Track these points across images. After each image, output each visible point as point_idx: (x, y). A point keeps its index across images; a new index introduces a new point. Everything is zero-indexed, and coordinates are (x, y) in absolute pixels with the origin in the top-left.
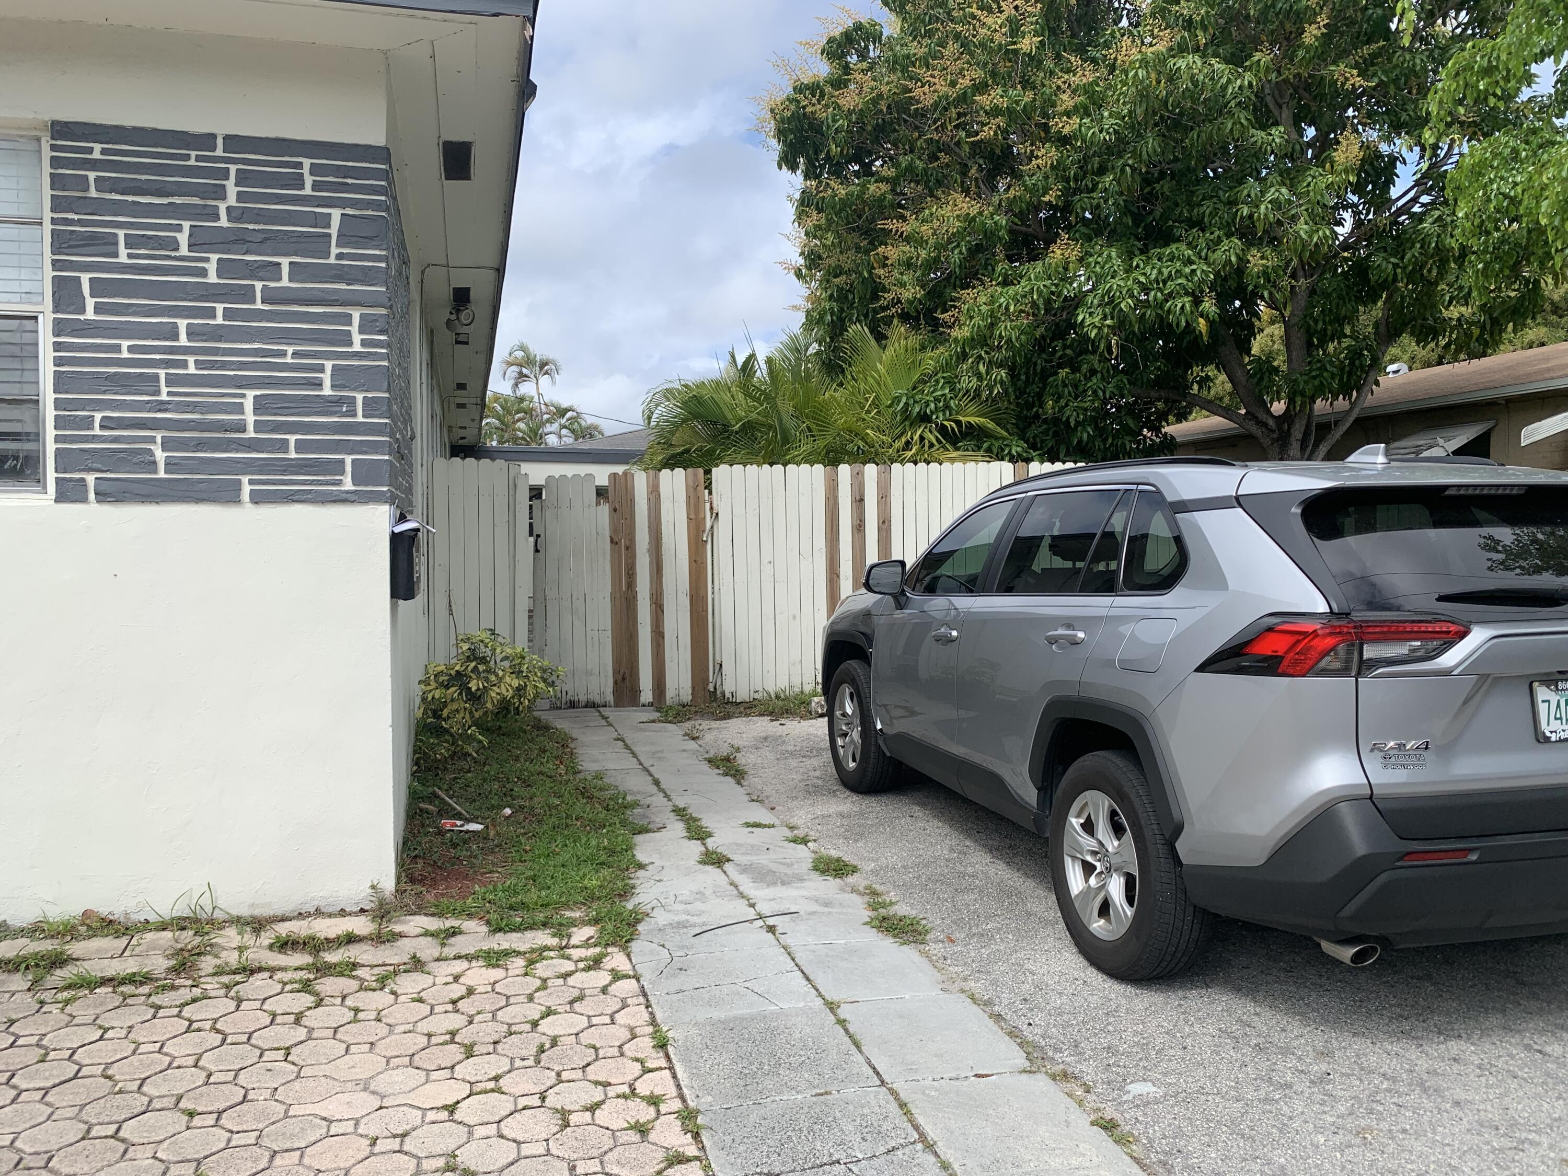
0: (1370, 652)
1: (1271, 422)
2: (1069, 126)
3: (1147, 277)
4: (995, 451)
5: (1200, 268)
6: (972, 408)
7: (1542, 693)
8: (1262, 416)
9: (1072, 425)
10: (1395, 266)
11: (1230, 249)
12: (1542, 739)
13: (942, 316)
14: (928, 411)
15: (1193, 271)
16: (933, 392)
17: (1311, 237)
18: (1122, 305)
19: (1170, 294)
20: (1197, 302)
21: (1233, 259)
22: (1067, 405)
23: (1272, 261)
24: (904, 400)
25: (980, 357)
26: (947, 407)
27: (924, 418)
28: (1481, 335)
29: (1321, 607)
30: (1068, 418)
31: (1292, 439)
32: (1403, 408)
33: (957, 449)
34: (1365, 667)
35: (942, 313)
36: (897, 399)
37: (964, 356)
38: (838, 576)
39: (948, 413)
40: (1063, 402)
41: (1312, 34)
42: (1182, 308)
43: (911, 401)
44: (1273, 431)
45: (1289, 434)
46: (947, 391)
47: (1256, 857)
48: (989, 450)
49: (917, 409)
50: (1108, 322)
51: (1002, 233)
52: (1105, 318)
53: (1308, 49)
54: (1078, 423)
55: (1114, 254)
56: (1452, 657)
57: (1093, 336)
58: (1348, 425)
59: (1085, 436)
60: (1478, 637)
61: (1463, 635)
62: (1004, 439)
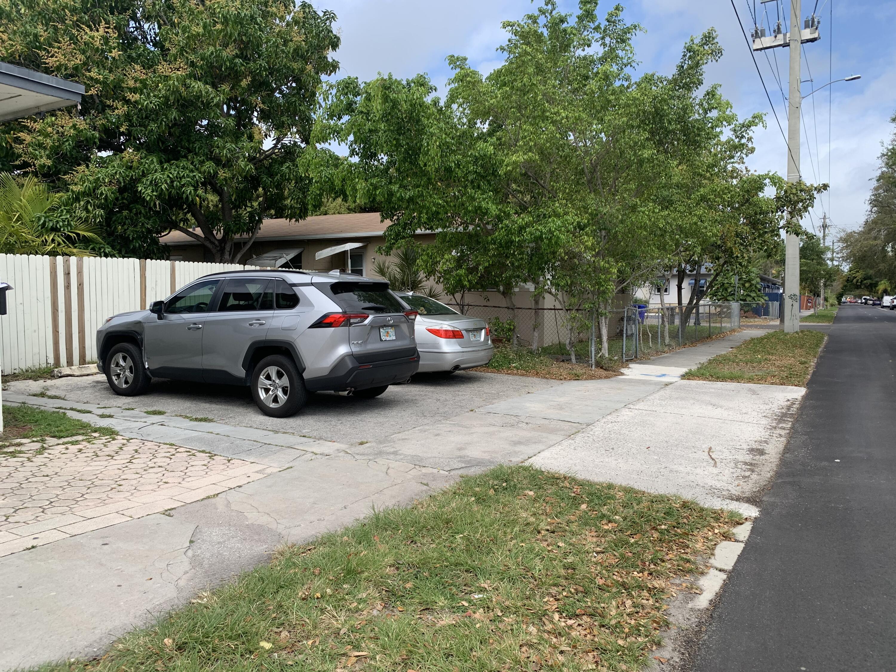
0: (352, 321)
1: (216, 243)
2: (134, 97)
3: (173, 175)
4: (97, 250)
5: (198, 175)
6: (82, 226)
7: (381, 330)
8: (213, 240)
9: (131, 238)
10: (271, 182)
11: (209, 166)
12: (381, 340)
13: (64, 177)
14: (58, 226)
15: (195, 176)
16: (60, 216)
17: (245, 167)
18: (163, 187)
19: (184, 184)
20: (196, 190)
21: (212, 171)
22: (128, 229)
23: (228, 175)
24: (43, 219)
25: (88, 202)
26: (69, 224)
27: (55, 229)
28: (300, 213)
29: (341, 311)
30: (129, 235)
31: (226, 251)
32: (268, 239)
33: (75, 247)
34: (351, 324)
35: (64, 175)
36: (39, 219)
37: (77, 199)
38: (58, 311)
39: (69, 228)
40: (126, 227)
41: (244, 83)
42: (191, 192)
43: (47, 220)
44: (217, 246)
45: (224, 248)
46: (68, 216)
47: (326, 373)
48: (93, 249)
49: (51, 224)
50: (155, 193)
51: (96, 140)
52: (153, 192)
53: (243, 88)
54: (133, 238)
55: (155, 160)
56: (367, 322)
57: (148, 199)
58: (249, 246)
59: (137, 245)
60: (371, 317)
61: (368, 317)
62: (101, 244)
